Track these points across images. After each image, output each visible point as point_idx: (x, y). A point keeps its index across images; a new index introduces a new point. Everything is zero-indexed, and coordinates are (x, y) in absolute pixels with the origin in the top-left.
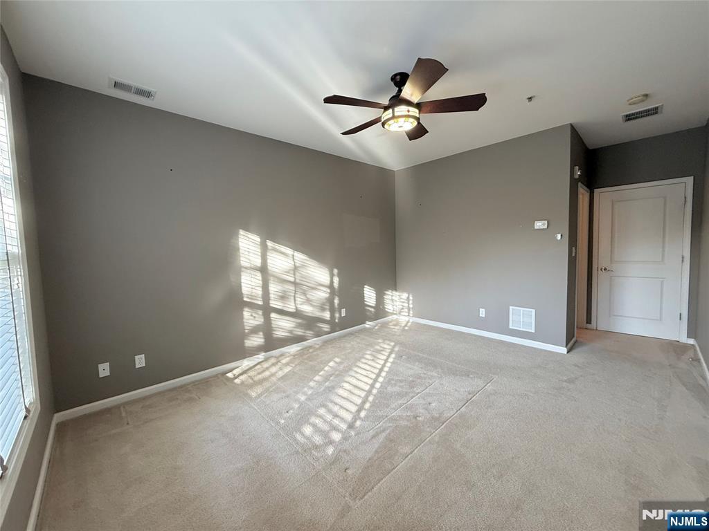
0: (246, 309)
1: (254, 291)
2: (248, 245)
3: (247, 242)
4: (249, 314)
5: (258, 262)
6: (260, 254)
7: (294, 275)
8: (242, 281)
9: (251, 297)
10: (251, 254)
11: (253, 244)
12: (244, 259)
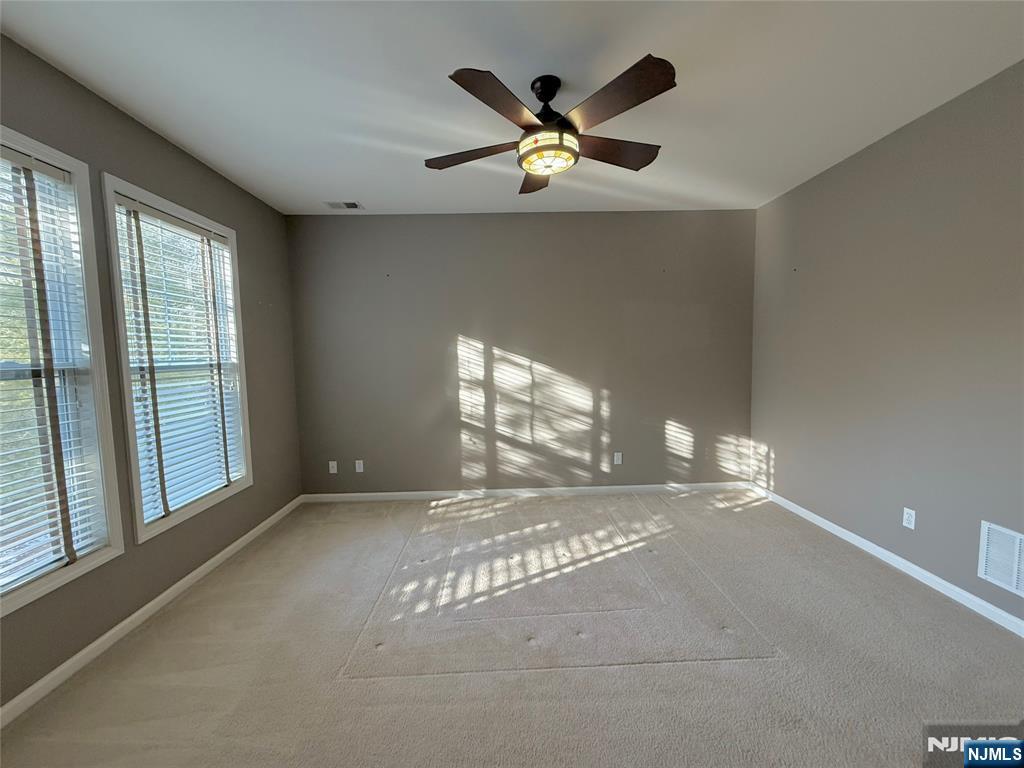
0: (464, 431)
1: (474, 409)
2: (469, 355)
3: (467, 350)
4: (468, 437)
5: (480, 374)
6: (483, 364)
7: (532, 394)
8: (460, 397)
9: (470, 416)
10: (471, 365)
11: (475, 353)
12: (462, 371)
